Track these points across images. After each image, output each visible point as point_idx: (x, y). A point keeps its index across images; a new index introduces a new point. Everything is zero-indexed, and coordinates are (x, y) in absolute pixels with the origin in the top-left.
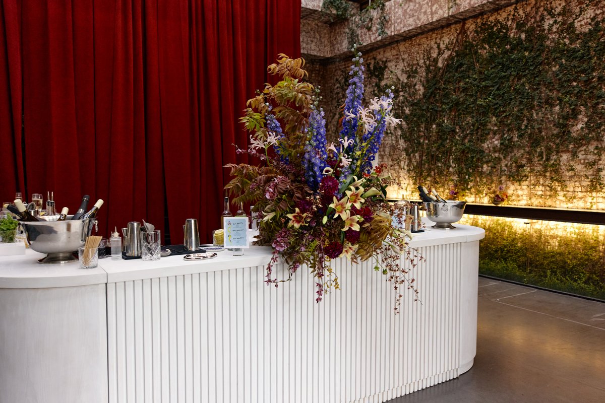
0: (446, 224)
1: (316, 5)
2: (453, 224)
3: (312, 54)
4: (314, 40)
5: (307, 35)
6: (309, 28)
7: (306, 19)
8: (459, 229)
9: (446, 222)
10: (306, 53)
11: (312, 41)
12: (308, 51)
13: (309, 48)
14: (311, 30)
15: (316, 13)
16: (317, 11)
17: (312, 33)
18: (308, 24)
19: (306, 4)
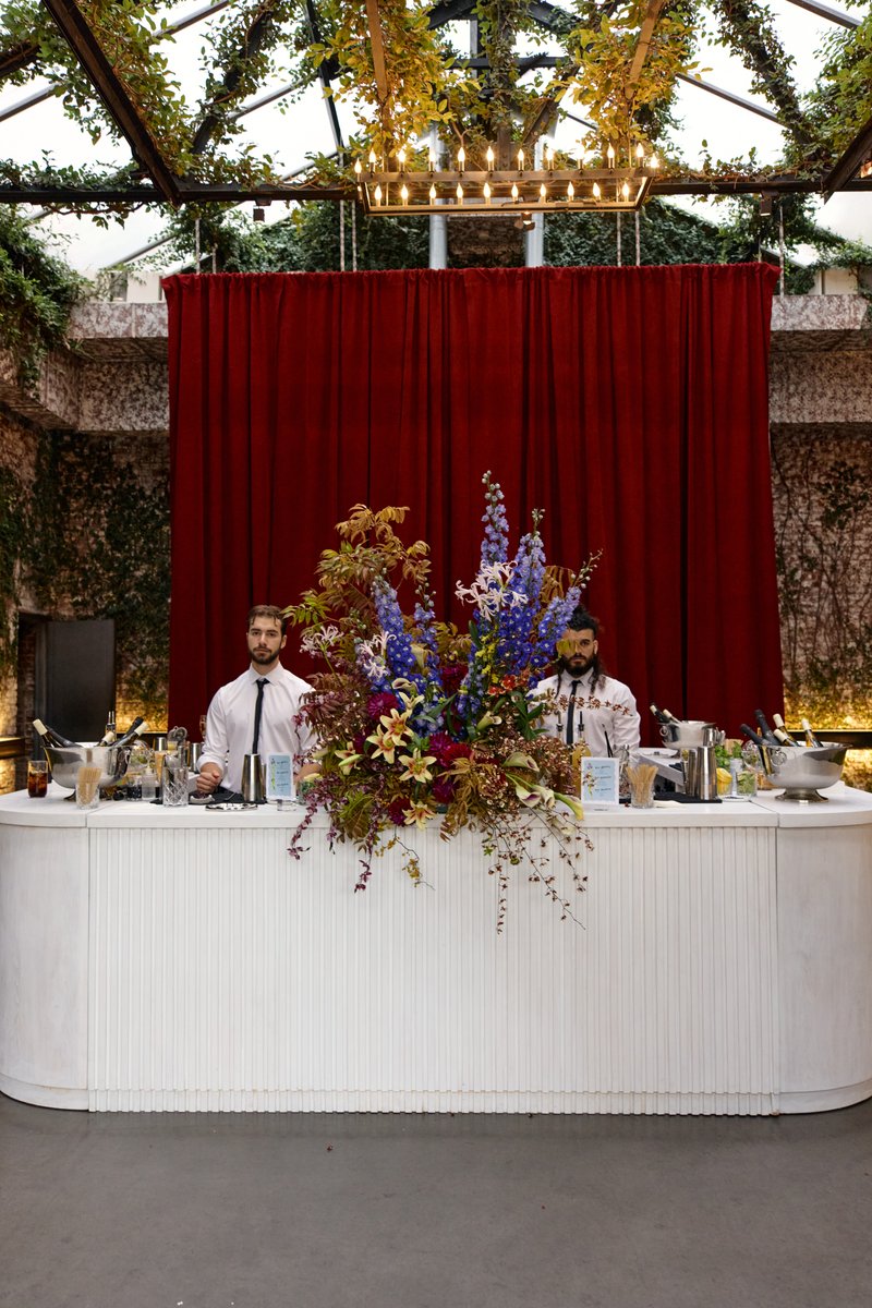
0: (802, 792)
1: (847, 319)
2: (822, 792)
3: (857, 420)
4: (862, 389)
5: (844, 383)
6: (851, 367)
7: (840, 349)
8: (837, 802)
9: (803, 788)
10: (843, 421)
11: (859, 394)
12: (846, 417)
13: (851, 409)
14: (856, 370)
15: (852, 334)
16: (850, 331)
17: (858, 376)
18: (848, 358)
19: (823, 323)
